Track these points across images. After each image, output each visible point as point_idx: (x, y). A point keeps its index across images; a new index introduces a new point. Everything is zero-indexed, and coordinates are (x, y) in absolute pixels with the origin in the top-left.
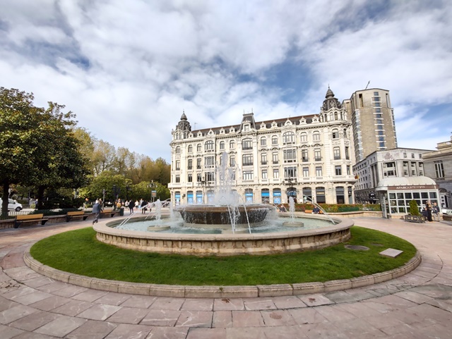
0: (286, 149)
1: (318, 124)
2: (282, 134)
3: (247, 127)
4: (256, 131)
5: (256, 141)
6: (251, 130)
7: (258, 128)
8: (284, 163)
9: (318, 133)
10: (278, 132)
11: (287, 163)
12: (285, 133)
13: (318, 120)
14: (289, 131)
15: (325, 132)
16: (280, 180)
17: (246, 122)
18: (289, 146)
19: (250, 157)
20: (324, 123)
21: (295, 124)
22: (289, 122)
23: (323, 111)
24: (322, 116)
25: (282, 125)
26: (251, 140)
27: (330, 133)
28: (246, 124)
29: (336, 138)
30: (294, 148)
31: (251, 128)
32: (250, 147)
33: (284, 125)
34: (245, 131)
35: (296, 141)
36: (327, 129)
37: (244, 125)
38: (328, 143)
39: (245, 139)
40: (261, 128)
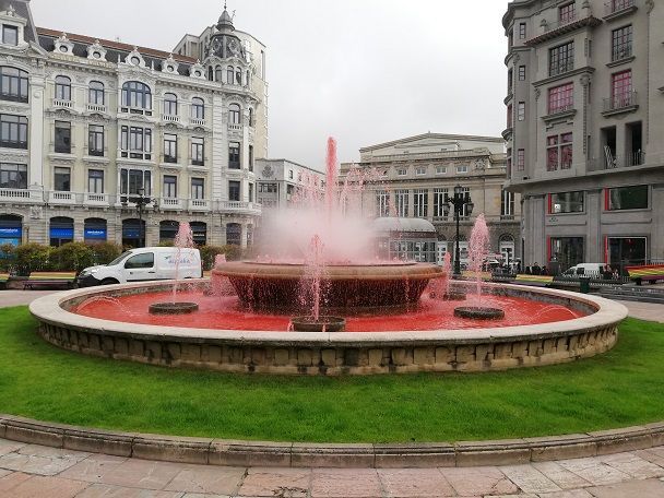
0: (129, 124)
1: (203, 81)
2: (120, 84)
4: (43, 52)
5: (40, 81)
6: (24, 44)
7: (48, 46)
8: (120, 159)
9: (200, 103)
10: (107, 73)
11: (129, 159)
12: (128, 83)
13: (203, 73)
14: (137, 79)
15: (215, 103)
16: (107, 198)
17: (10, 16)
18: (137, 119)
19: (19, 124)
20: (215, 86)
21: (153, 66)
22: (136, 58)
23: (214, 57)
24: (210, 67)
25: (119, 60)
26: (24, 74)
27: (225, 110)
28: (9, 23)
29: (234, 122)
30: (148, 126)
31: (26, 39)
32: (19, 95)
33: (124, 62)
34: (4, 42)
35: (153, 109)
36: (221, 100)
37: (1, 22)
38: (220, 131)
39: (1, 67)
40: (57, 50)
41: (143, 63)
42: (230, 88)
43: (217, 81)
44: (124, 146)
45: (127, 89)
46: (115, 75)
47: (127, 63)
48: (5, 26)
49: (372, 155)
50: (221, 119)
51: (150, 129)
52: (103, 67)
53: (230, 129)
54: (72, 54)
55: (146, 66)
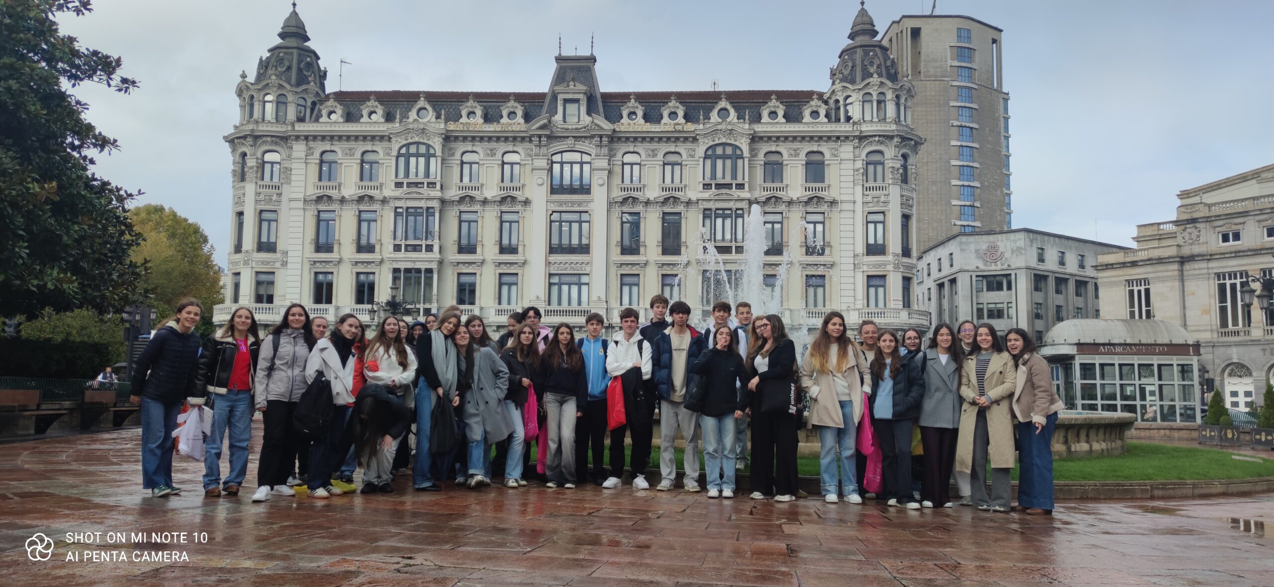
0: (712, 205)
1: (823, 126)
2: (701, 150)
3: (572, 108)
4: (607, 126)
5: (603, 163)
6: (586, 120)
7: (613, 116)
9: (820, 158)
10: (685, 138)
12: (713, 147)
13: (822, 112)
14: (724, 140)
15: (842, 156)
17: (572, 87)
18: (725, 197)
19: (580, 222)
20: (843, 128)
21: (747, 117)
22: (725, 109)
23: (840, 85)
24: (837, 101)
25: (701, 117)
26: (586, 158)
27: (859, 164)
28: (570, 96)
29: (875, 181)
30: (739, 205)
31: (589, 113)
32: (581, 184)
33: (709, 119)
34: (565, 122)
35: (747, 179)
36: (851, 148)
37: (561, 97)
38: (851, 198)
39: (562, 152)
40: (625, 120)
42: (866, 128)
43: (847, 120)
45: (711, 156)
46: (695, 139)
47: (712, 120)
48: (566, 101)
49: (1201, 203)
50: (851, 179)
51: (742, 209)
52: (680, 132)
53: (868, 192)
54: (642, 121)
55: (738, 118)
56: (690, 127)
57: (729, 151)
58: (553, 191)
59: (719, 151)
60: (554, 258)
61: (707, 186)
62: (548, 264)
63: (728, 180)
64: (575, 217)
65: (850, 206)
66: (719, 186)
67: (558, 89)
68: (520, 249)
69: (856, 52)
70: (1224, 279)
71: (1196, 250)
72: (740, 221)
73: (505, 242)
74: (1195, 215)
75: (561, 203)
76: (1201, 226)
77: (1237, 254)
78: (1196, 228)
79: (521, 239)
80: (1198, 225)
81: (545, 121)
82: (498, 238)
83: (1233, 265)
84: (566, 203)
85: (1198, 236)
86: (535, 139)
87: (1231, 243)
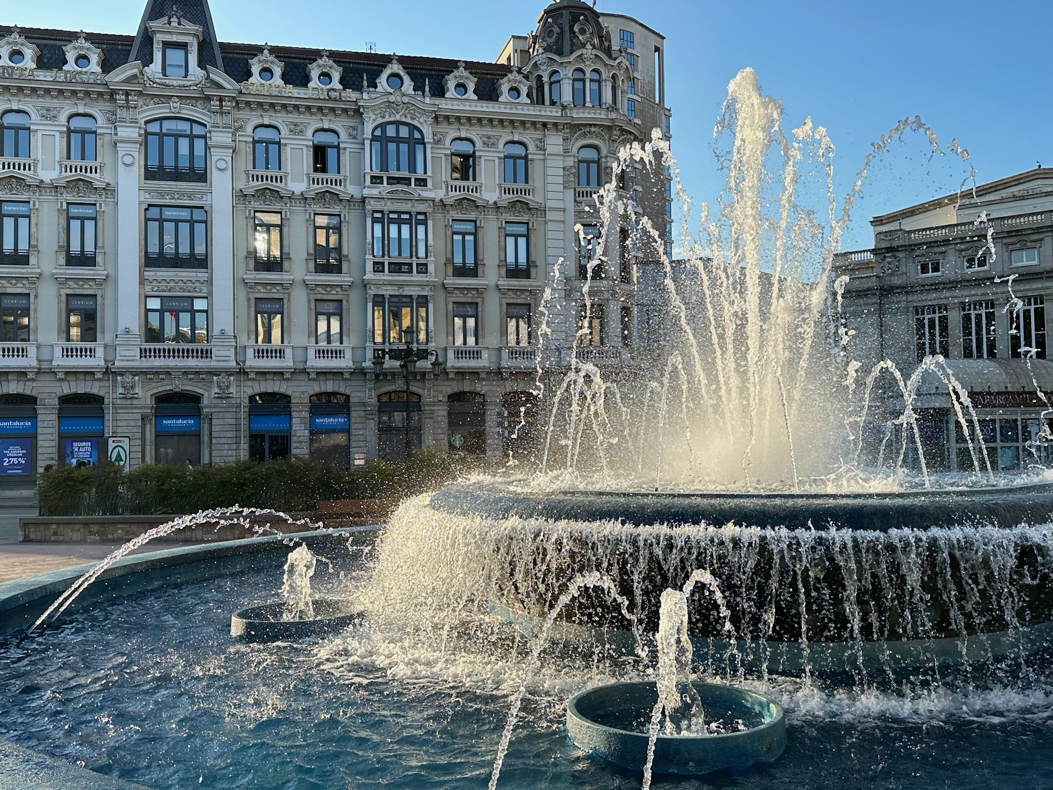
1: (525, 109)
2: (366, 130)
3: (175, 56)
4: (230, 85)
5: (226, 138)
6: (197, 74)
7: (238, 72)
8: (370, 275)
9: (520, 151)
10: (345, 111)
11: (386, 276)
12: (383, 126)
13: (524, 90)
14: (398, 117)
15: (550, 149)
16: (348, 353)
17: (174, 24)
18: (402, 196)
19: (192, 223)
20: (549, 113)
21: (427, 89)
22: (396, 75)
23: (544, 56)
24: (540, 77)
25: (365, 83)
26: (198, 130)
27: (570, 162)
28: (174, 38)
29: (588, 184)
30: (421, 208)
31: (201, 65)
32: (192, 168)
33: (376, 87)
34: (164, 74)
35: (429, 173)
36: (560, 141)
37: (159, 38)
38: (560, 205)
39: (161, 119)
40: (255, 79)
41: (408, 85)
42: (579, 115)
43: (553, 103)
44: (378, 251)
45: (381, 139)
46: (358, 113)
47: (379, 89)
48: (167, 45)
49: (901, 230)
50: (561, 180)
51: (425, 214)
52: (335, 100)
53: (581, 198)
54: (281, 82)
55: (414, 90)
56: (350, 94)
57: (404, 132)
58: (150, 174)
59: (391, 131)
60: (150, 273)
61: (377, 180)
62: (142, 281)
63: (404, 174)
64: (184, 214)
65: (559, 216)
66: (392, 180)
67: (154, 25)
68: (99, 259)
69: (562, 15)
70: (923, 314)
71: (896, 281)
72: (421, 229)
73: (75, 247)
74: (895, 244)
75: (161, 195)
76: (901, 255)
77: (936, 286)
78: (895, 257)
79: (100, 244)
80: (897, 254)
81: (136, 71)
82: (63, 242)
83: (932, 298)
84: (171, 193)
85: (898, 267)
86: (120, 97)
87: (930, 274)
